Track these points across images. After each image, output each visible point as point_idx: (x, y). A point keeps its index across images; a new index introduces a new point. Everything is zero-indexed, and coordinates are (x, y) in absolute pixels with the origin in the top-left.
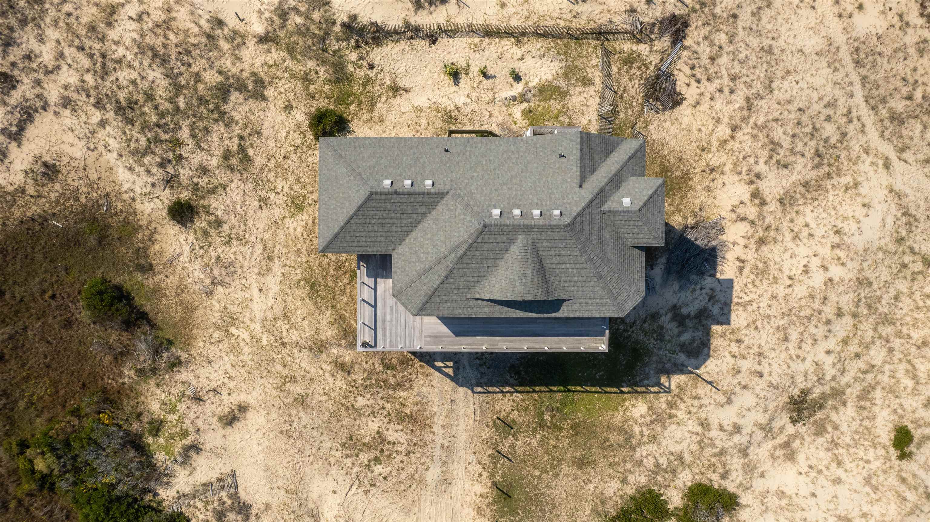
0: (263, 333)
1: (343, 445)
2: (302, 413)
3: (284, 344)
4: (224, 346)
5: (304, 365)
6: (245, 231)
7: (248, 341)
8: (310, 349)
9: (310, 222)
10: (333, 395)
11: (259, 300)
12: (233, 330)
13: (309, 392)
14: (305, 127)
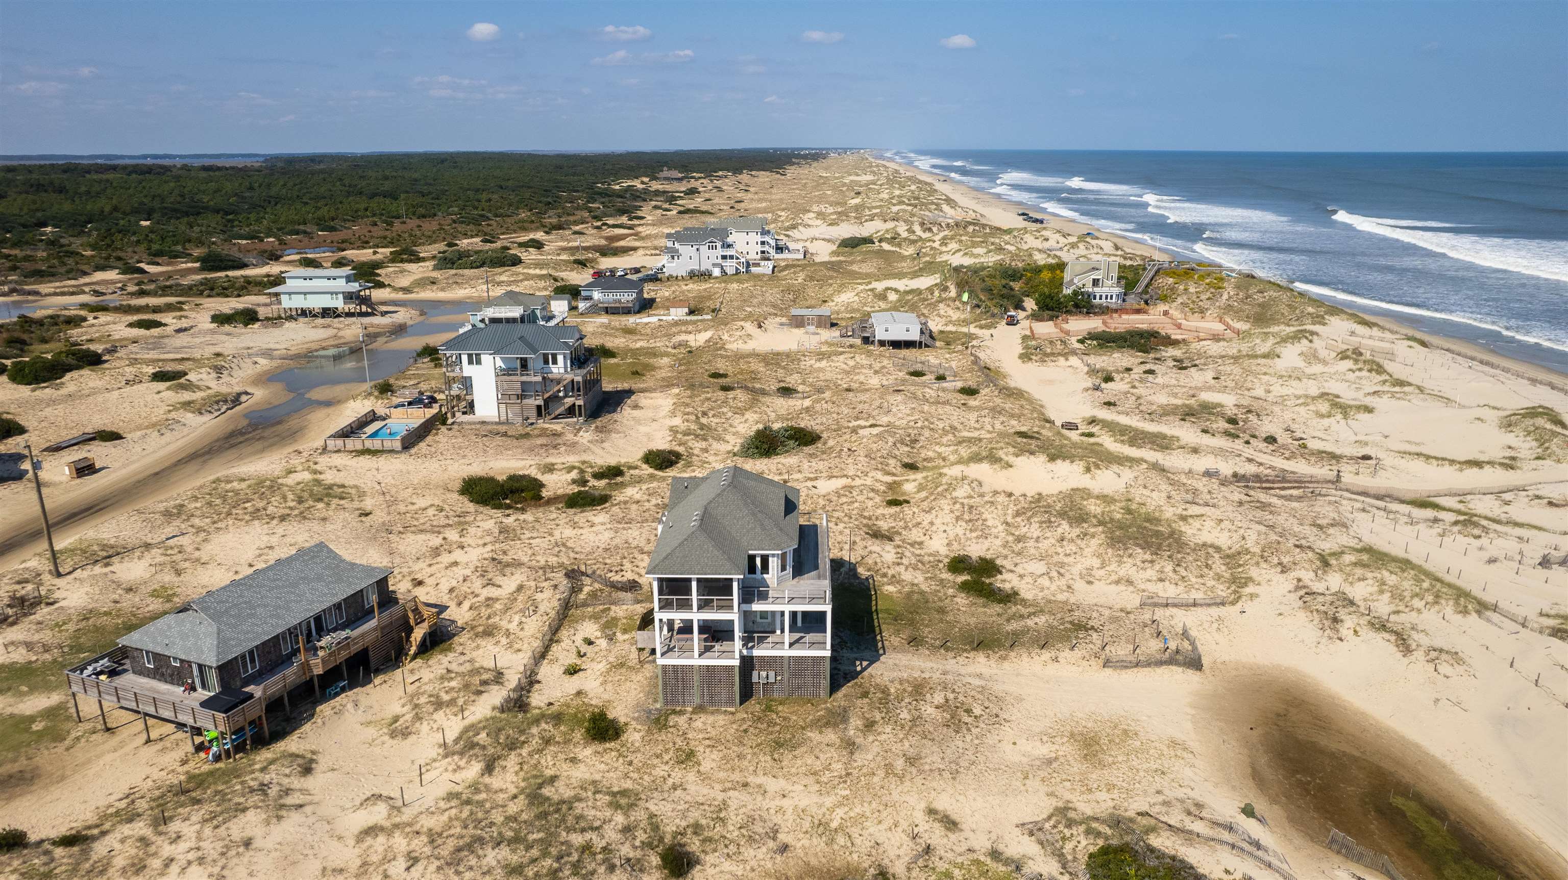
0: (836, 794)
1: (957, 732)
2: (928, 760)
3: (848, 774)
4: (854, 831)
5: (870, 757)
6: (710, 805)
7: (846, 809)
8: (852, 753)
9: (707, 742)
10: (901, 736)
11: (796, 799)
12: (834, 825)
13: (901, 753)
14: (600, 748)
